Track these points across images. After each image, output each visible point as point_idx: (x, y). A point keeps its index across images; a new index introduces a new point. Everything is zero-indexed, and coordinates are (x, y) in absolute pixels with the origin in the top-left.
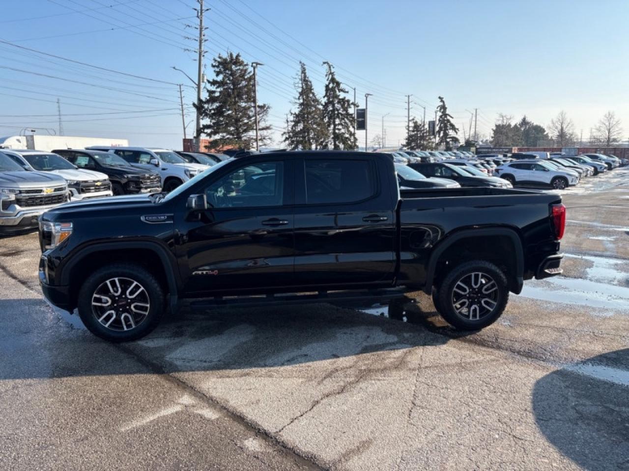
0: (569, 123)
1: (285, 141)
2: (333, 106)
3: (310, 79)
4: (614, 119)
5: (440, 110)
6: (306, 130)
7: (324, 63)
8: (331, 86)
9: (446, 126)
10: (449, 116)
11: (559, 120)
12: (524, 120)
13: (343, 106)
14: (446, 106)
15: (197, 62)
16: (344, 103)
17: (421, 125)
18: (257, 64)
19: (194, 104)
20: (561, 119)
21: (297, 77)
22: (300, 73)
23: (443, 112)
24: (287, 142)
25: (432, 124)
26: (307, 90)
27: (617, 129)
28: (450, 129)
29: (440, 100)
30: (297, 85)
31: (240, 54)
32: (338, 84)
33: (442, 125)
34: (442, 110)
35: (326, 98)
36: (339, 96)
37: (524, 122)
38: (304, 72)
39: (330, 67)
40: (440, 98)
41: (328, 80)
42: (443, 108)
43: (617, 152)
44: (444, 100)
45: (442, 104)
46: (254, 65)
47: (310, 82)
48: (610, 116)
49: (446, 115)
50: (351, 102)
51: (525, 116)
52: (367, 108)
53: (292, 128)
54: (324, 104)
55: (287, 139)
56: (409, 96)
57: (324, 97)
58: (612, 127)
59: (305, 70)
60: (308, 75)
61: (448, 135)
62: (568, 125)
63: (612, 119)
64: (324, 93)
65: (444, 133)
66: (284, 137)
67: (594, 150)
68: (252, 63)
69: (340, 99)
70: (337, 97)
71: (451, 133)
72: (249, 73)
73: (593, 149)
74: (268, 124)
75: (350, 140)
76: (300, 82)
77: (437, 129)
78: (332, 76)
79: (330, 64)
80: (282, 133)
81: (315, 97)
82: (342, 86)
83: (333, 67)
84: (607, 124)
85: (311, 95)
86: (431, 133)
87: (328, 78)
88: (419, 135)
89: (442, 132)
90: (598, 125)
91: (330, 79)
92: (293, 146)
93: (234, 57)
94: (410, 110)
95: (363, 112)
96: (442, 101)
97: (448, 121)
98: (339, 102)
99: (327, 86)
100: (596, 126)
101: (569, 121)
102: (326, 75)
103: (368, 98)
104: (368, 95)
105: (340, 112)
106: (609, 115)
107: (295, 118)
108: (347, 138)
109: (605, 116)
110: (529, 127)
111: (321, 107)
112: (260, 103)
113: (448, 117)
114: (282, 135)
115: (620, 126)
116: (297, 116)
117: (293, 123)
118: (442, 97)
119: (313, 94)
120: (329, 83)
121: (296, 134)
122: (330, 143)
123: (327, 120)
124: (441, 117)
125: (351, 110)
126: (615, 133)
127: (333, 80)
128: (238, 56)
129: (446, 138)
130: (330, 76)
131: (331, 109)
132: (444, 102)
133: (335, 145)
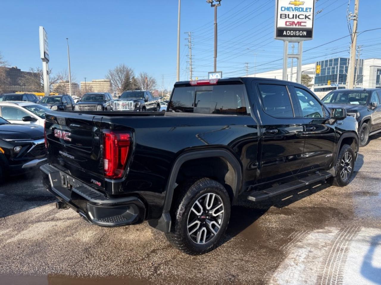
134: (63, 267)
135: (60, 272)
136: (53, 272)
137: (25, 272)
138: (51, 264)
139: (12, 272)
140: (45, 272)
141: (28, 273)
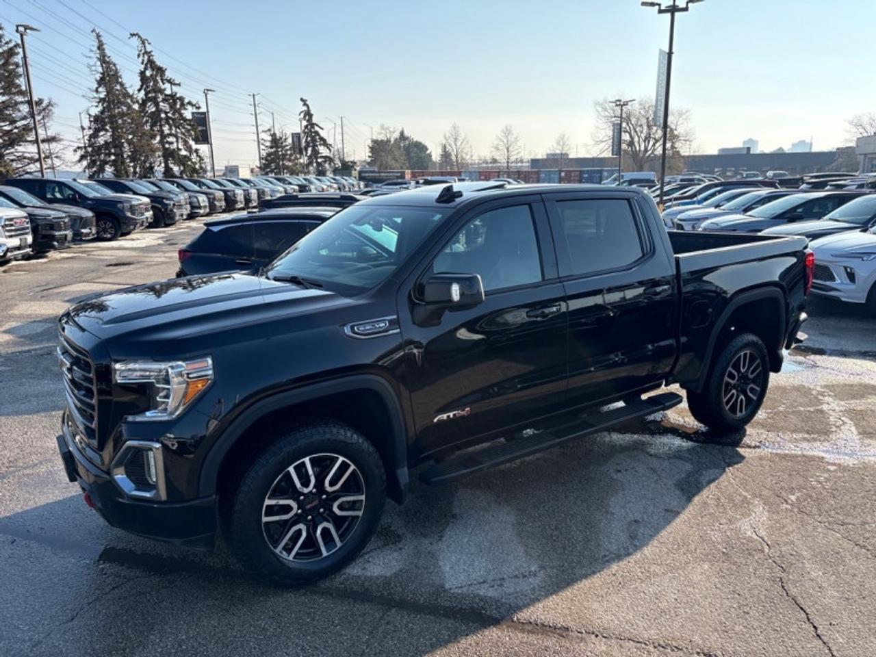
0: (464, 140)
1: (80, 161)
2: (157, 105)
3: (114, 59)
4: (512, 134)
5: (305, 117)
6: (116, 143)
7: (133, 35)
8: (148, 73)
9: (314, 140)
10: (317, 126)
11: (452, 135)
12: (402, 133)
13: (172, 106)
14: (312, 112)
16: (175, 103)
17: (281, 138)
18: (26, 28)
20: (453, 134)
21: (92, 54)
22: (95, 49)
23: (308, 121)
24: (85, 163)
25: (296, 136)
26: (109, 77)
27: (516, 147)
28: (320, 145)
29: (302, 103)
30: (93, 68)
32: (161, 71)
33: (309, 139)
34: (307, 118)
35: (143, 92)
36: (165, 90)
37: (402, 136)
38: (100, 47)
39: (143, 43)
40: (302, 100)
41: (142, 63)
42: (308, 114)
43: (522, 176)
44: (307, 103)
45: (305, 108)
46: (21, 29)
47: (115, 65)
48: (507, 132)
49: (313, 125)
50: (186, 101)
51: (403, 129)
52: (208, 112)
53: (89, 140)
54: (140, 102)
55: (83, 157)
56: (254, 95)
57: (139, 90)
58: (511, 144)
59: (102, 45)
60: (108, 52)
61: (319, 153)
62: (462, 143)
63: (510, 135)
64: (138, 84)
65: (312, 151)
67: (496, 174)
68: (17, 26)
69: (166, 95)
70: (162, 91)
71: (323, 151)
72: (7, 43)
73: (495, 172)
75: (190, 160)
76: (99, 63)
77: (303, 144)
78: (149, 57)
79: (144, 37)
81: (125, 89)
82: (168, 75)
83: (149, 44)
84: (505, 141)
85: (118, 87)
86: (297, 151)
87: (143, 60)
88: (280, 153)
89: (310, 149)
90: (496, 142)
91: (145, 62)
92: (94, 169)
94: (258, 117)
95: (203, 116)
96: (305, 104)
97: (317, 133)
98: (164, 100)
99: (142, 74)
100: (493, 143)
101: (463, 137)
102: (139, 56)
103: (208, 96)
104: (208, 90)
105: (170, 115)
106: (507, 130)
108: (185, 156)
109: (503, 131)
110: (409, 144)
111: (136, 107)
113: (317, 128)
114: (75, 151)
115: (519, 144)
116: (97, 119)
118: (304, 98)
119: (122, 85)
120: (146, 69)
121: (97, 150)
122: (158, 163)
123: (149, 128)
124: (306, 127)
125: (188, 114)
126: (514, 153)
127: (151, 63)
129: (317, 158)
130: (146, 58)
131: (154, 109)
132: (308, 108)
133: (167, 166)
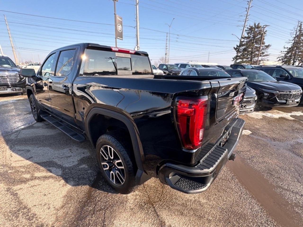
15: (242, 30)
18: (267, 26)
19: (234, 48)
31: (260, 23)
38: (300, 26)
46: (265, 26)
53: (285, 55)
66: (278, 59)
74: (268, 53)
80: (278, 57)
93: (257, 25)
107: (288, 50)
112: (266, 44)
117: (286, 53)
128: (259, 24)
134: (235, 185)
135: (239, 184)
136: (242, 188)
137: (258, 205)
138: (238, 193)
139: (267, 215)
140: (246, 193)
141: (257, 202)
